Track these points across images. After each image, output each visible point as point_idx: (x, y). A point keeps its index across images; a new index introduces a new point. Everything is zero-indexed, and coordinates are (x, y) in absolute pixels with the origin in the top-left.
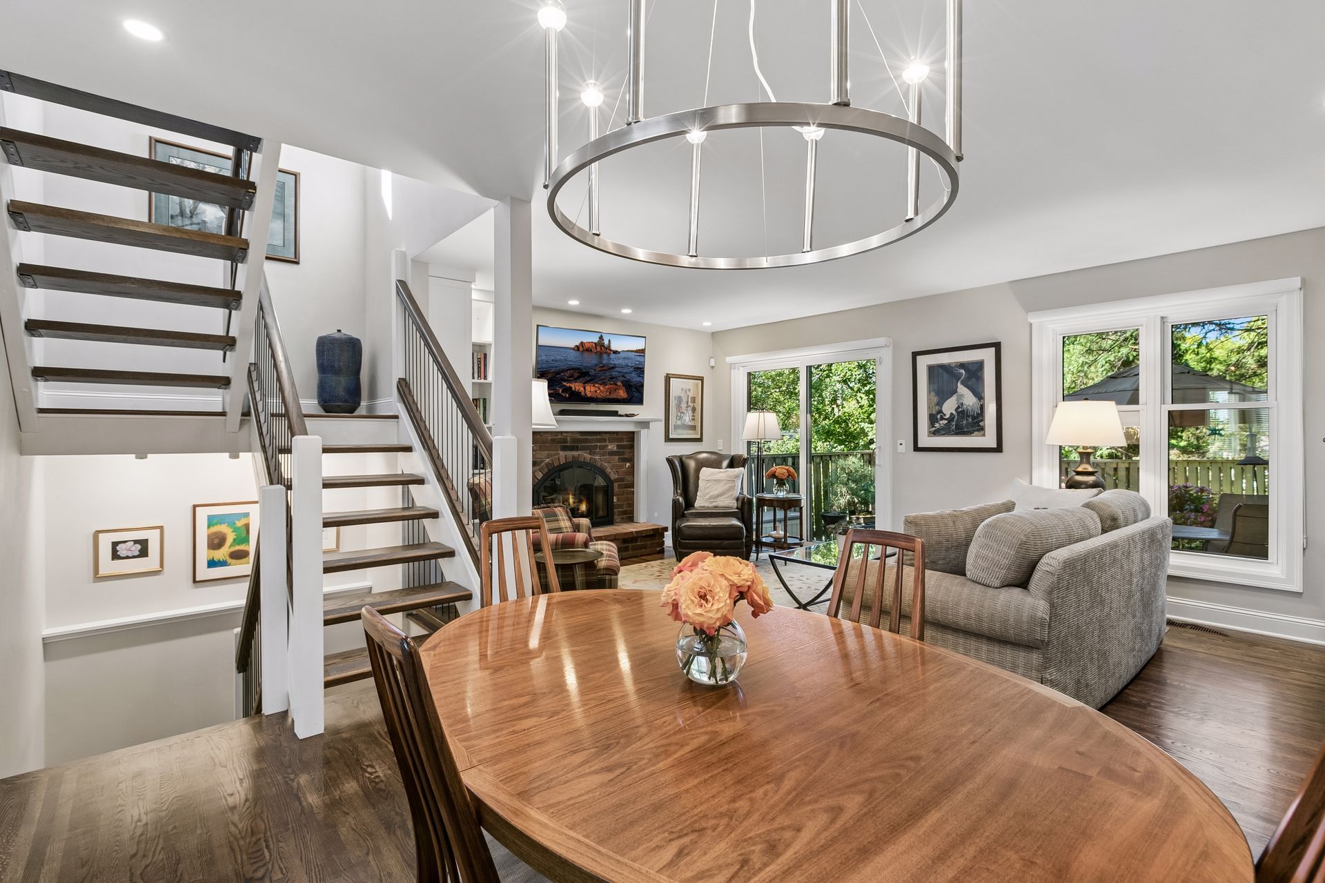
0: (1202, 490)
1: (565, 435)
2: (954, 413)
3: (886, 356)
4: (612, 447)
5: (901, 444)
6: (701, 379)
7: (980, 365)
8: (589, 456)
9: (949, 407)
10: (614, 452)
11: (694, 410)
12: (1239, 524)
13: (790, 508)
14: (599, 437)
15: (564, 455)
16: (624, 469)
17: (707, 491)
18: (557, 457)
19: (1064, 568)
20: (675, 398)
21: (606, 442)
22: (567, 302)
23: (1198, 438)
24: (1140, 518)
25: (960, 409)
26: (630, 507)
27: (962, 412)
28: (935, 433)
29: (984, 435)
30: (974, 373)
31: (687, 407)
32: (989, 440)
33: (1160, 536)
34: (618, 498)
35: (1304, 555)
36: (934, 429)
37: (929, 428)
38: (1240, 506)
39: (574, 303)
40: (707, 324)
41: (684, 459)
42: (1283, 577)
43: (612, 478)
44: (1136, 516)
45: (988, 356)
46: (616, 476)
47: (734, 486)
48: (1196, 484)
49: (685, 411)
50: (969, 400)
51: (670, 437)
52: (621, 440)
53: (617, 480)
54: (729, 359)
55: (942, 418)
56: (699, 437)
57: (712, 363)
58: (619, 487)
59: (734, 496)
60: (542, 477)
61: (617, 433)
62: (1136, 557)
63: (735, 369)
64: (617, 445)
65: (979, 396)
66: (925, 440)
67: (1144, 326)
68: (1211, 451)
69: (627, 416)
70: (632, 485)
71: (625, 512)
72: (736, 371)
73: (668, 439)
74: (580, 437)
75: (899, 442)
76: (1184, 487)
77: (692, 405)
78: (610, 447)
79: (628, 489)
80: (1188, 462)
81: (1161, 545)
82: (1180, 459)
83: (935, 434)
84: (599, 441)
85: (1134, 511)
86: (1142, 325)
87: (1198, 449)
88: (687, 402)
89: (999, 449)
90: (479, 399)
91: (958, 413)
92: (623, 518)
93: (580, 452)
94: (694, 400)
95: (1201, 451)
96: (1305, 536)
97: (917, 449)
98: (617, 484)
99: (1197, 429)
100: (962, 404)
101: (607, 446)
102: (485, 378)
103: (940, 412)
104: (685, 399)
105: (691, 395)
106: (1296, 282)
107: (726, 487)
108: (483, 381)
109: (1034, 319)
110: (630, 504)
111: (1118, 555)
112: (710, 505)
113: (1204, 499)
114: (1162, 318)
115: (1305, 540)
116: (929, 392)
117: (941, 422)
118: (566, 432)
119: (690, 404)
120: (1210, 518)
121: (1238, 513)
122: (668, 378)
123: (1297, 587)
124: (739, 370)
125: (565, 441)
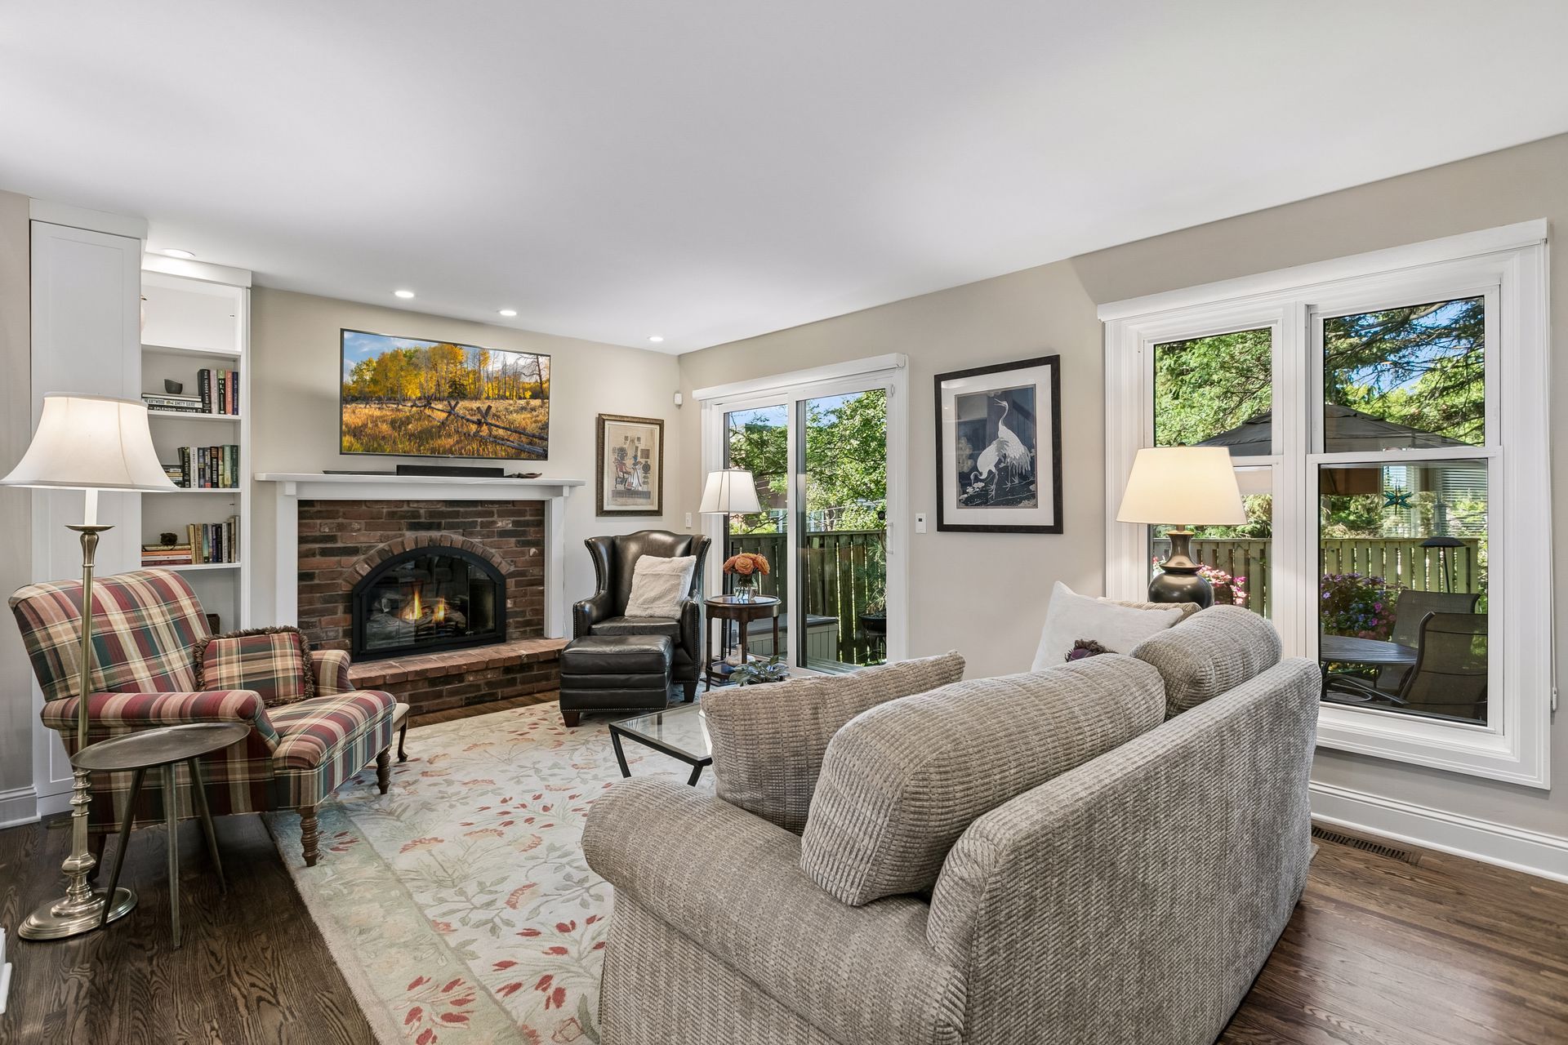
0: (1374, 581)
1: (415, 505)
2: (994, 470)
3: (900, 382)
4: (504, 524)
5: (920, 520)
6: (661, 424)
7: (1028, 392)
8: (461, 538)
9: (987, 461)
10: (510, 531)
11: (647, 468)
12: (1428, 643)
13: (751, 620)
14: (480, 508)
15: (414, 536)
16: (527, 557)
17: (641, 592)
18: (400, 539)
19: (1014, 866)
20: (614, 450)
21: (493, 516)
22: (392, 293)
23: (1369, 510)
24: (1257, 665)
25: (1002, 465)
26: (537, 615)
27: (1005, 470)
28: (968, 502)
29: (1036, 506)
30: (1018, 406)
31: (634, 465)
32: (1042, 515)
33: (1294, 704)
34: (515, 603)
35: (1552, 722)
36: (966, 496)
37: (959, 494)
38: (1431, 616)
39: (405, 295)
40: (656, 339)
41: (618, 542)
42: (1515, 759)
43: (503, 572)
44: (1247, 665)
45: (1039, 377)
46: (512, 569)
47: (679, 584)
48: (1365, 571)
49: (632, 471)
50: (1015, 449)
51: (605, 508)
52: (521, 513)
53: (512, 575)
54: (698, 394)
55: (977, 479)
56: (656, 509)
57: (678, 399)
58: (517, 584)
59: (678, 599)
60: (369, 574)
61: (513, 502)
62: (1239, 764)
63: (706, 408)
64: (513, 522)
65: (1029, 443)
66: (955, 514)
67: (1280, 322)
68: (1385, 526)
69: (520, 476)
70: (541, 582)
71: (528, 623)
72: (708, 410)
73: (601, 512)
74: (444, 509)
75: (919, 516)
76: (1350, 577)
77: (643, 461)
78: (500, 524)
79: (534, 588)
80: (1357, 542)
81: (1297, 721)
82: (1347, 537)
83: (967, 505)
84: (480, 514)
85: (1244, 654)
86: (1276, 322)
87: (1369, 523)
88: (635, 457)
89: (1057, 528)
90: (223, 448)
91: (999, 470)
92: (525, 631)
93: (444, 533)
94: (646, 453)
95: (1373, 527)
96: (1554, 689)
97: (942, 527)
98: (513, 580)
99: (1368, 498)
100: (1005, 456)
101: (494, 523)
102: (235, 411)
103: (975, 468)
104: (630, 453)
105: (642, 446)
106: (1538, 228)
107: (667, 585)
108: (229, 416)
109: (1108, 315)
110: (536, 610)
111: (1193, 774)
112: (644, 614)
113: (1377, 594)
114: (1308, 306)
115: (1554, 696)
116: (958, 438)
117: (976, 485)
118: (418, 501)
119: (639, 459)
120: (1385, 621)
121: (1428, 626)
122: (601, 422)
123: (1541, 780)
124: (711, 409)
125: (415, 514)
